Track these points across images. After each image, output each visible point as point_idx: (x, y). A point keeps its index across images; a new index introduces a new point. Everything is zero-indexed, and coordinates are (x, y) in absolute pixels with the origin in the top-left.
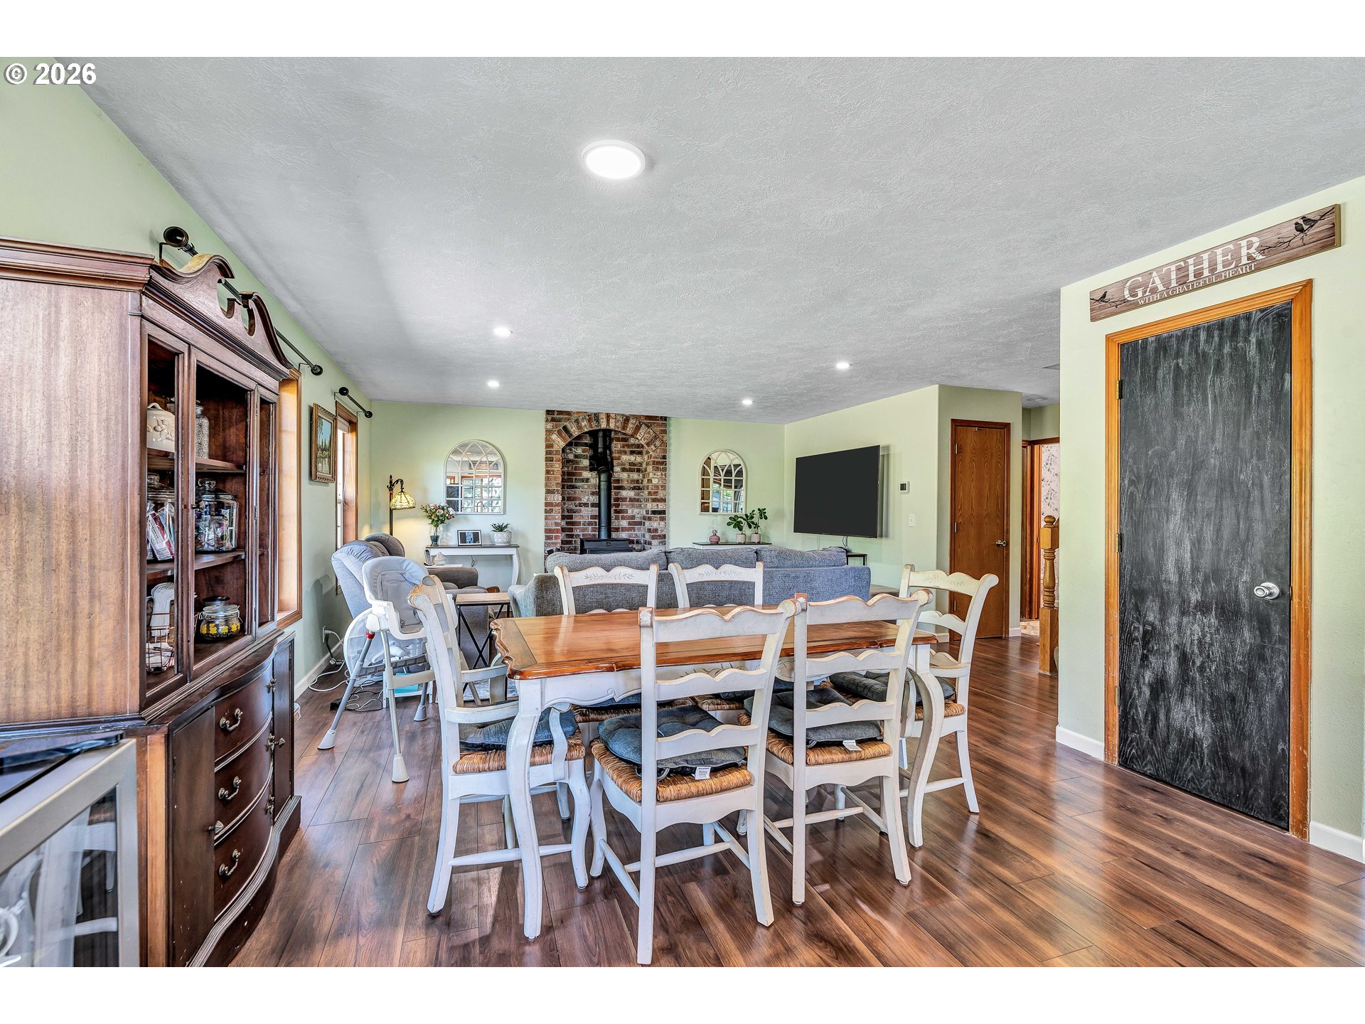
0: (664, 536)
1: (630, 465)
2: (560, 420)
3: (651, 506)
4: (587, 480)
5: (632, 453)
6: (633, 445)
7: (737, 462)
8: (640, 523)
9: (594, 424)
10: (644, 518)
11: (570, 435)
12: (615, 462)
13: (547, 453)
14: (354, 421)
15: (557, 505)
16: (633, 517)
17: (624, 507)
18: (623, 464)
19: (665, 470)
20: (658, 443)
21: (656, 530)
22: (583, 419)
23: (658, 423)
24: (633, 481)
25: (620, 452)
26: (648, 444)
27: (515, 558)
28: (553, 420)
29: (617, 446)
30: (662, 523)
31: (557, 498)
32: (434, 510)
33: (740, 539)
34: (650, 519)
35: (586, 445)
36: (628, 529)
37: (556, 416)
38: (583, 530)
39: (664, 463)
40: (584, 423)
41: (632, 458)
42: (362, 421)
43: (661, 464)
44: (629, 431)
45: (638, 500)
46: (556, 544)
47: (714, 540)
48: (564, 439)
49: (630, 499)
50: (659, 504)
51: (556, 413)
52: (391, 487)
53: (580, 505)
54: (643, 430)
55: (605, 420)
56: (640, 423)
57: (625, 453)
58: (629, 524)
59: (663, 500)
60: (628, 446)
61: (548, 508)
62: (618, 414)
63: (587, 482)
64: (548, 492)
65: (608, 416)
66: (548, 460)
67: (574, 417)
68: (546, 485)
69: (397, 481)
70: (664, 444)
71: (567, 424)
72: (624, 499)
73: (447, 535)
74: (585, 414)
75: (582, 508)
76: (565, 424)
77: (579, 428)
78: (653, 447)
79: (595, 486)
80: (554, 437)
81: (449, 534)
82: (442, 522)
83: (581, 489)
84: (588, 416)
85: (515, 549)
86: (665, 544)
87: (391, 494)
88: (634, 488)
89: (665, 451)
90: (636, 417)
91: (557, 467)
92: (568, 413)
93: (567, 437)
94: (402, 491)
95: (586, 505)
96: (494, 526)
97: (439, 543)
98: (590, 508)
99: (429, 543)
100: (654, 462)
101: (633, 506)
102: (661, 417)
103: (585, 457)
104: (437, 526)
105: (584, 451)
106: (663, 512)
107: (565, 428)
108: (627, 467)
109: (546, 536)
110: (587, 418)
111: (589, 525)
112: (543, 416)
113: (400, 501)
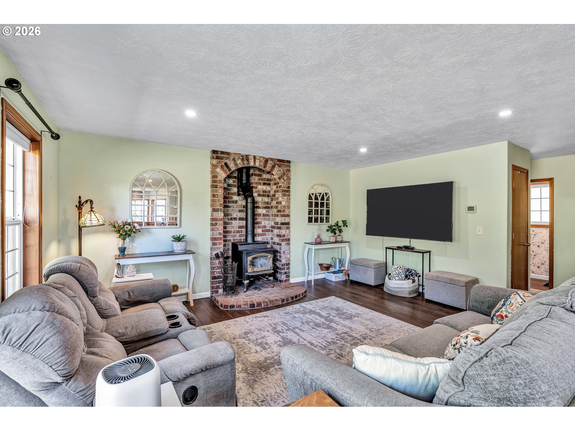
0: (289, 240)
1: (263, 192)
2: (222, 158)
3: (279, 220)
4: (236, 202)
5: (264, 184)
6: (265, 179)
7: (326, 191)
8: (268, 231)
9: (246, 162)
10: (272, 227)
11: (230, 170)
12: (254, 190)
13: (214, 181)
14: (38, 138)
15: (220, 220)
16: (265, 227)
17: (259, 220)
18: (259, 191)
19: (289, 195)
20: (285, 178)
21: (284, 236)
22: (238, 158)
23: (284, 163)
24: (265, 203)
25: (257, 183)
26: (280, 178)
27: (192, 262)
28: (217, 158)
29: (254, 180)
30: (288, 231)
31: (221, 215)
32: (122, 226)
33: (333, 239)
34: (279, 228)
35: (235, 177)
36: (262, 235)
37: (219, 155)
38: (234, 236)
39: (288, 191)
40: (239, 161)
41: (265, 188)
42: (47, 141)
43: (287, 192)
44: (268, 169)
45: (268, 215)
46: (220, 248)
47: (318, 240)
48: (225, 172)
49: (263, 214)
50: (286, 218)
51: (219, 153)
52: (80, 206)
53: (231, 219)
54: (276, 168)
55: (253, 160)
56: (274, 163)
57: (260, 184)
58: (263, 231)
59: (288, 216)
60: (262, 179)
61: (214, 222)
62: (261, 157)
63: (236, 203)
64: (214, 210)
65: (255, 157)
66: (214, 187)
67: (232, 157)
68: (212, 205)
69: (86, 201)
70: (289, 179)
71: (227, 161)
72: (259, 215)
73: (133, 246)
74: (239, 155)
75: (233, 221)
76: (226, 161)
77: (236, 164)
78: (282, 180)
79: (244, 206)
80: (218, 170)
81: (134, 245)
82: (130, 235)
83: (232, 208)
84: (242, 156)
85: (192, 255)
86: (289, 245)
87: (80, 213)
88: (265, 208)
89: (289, 183)
90: (272, 159)
91: (220, 192)
92: (228, 154)
93: (227, 170)
94: (92, 211)
95: (235, 219)
96: (173, 237)
97: (126, 253)
98: (238, 221)
99: (118, 253)
100: (283, 190)
101: (265, 219)
102: (287, 161)
103: (234, 186)
104: (124, 239)
105: (234, 182)
106: (288, 224)
107: (226, 164)
108: (262, 193)
109: (213, 243)
110: (241, 158)
111: (237, 232)
112: (209, 155)
113: (88, 219)
